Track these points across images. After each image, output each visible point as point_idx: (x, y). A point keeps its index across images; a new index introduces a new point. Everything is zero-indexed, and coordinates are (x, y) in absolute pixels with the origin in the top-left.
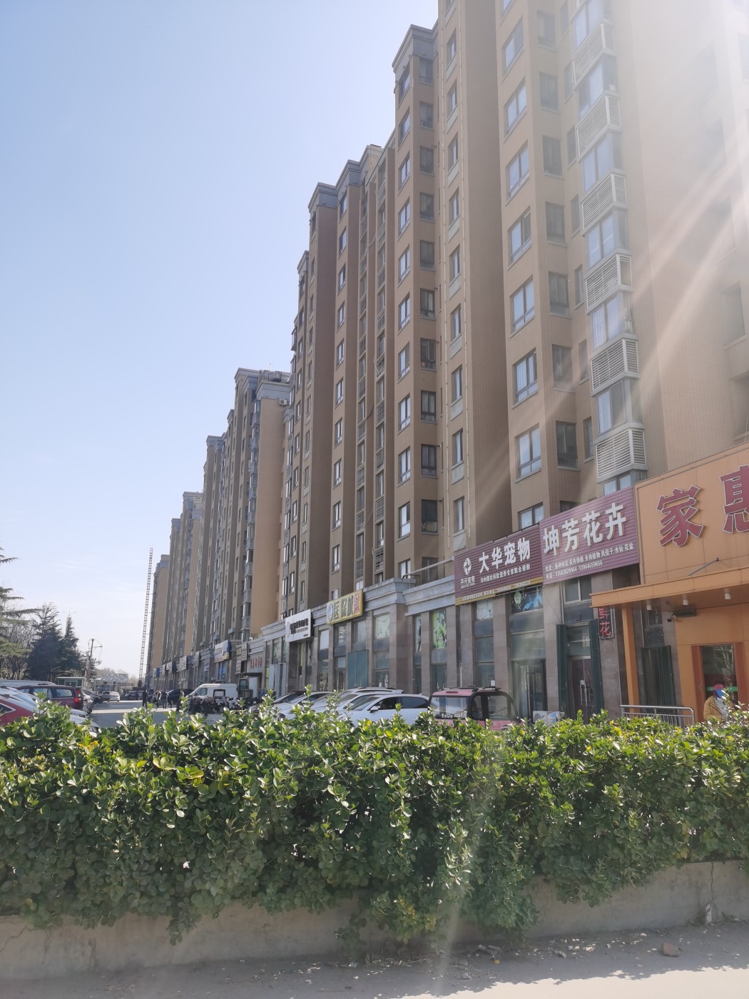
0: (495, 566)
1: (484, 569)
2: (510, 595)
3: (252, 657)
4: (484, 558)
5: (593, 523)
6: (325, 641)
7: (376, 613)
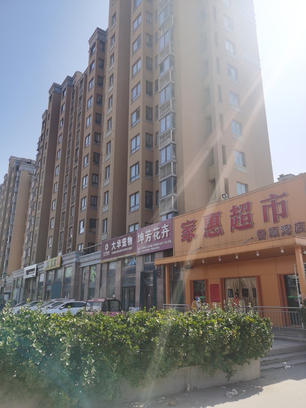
0: (118, 247)
1: (114, 248)
2: (123, 259)
3: (7, 285)
4: (114, 244)
5: (157, 232)
6: (42, 278)
7: (66, 266)
